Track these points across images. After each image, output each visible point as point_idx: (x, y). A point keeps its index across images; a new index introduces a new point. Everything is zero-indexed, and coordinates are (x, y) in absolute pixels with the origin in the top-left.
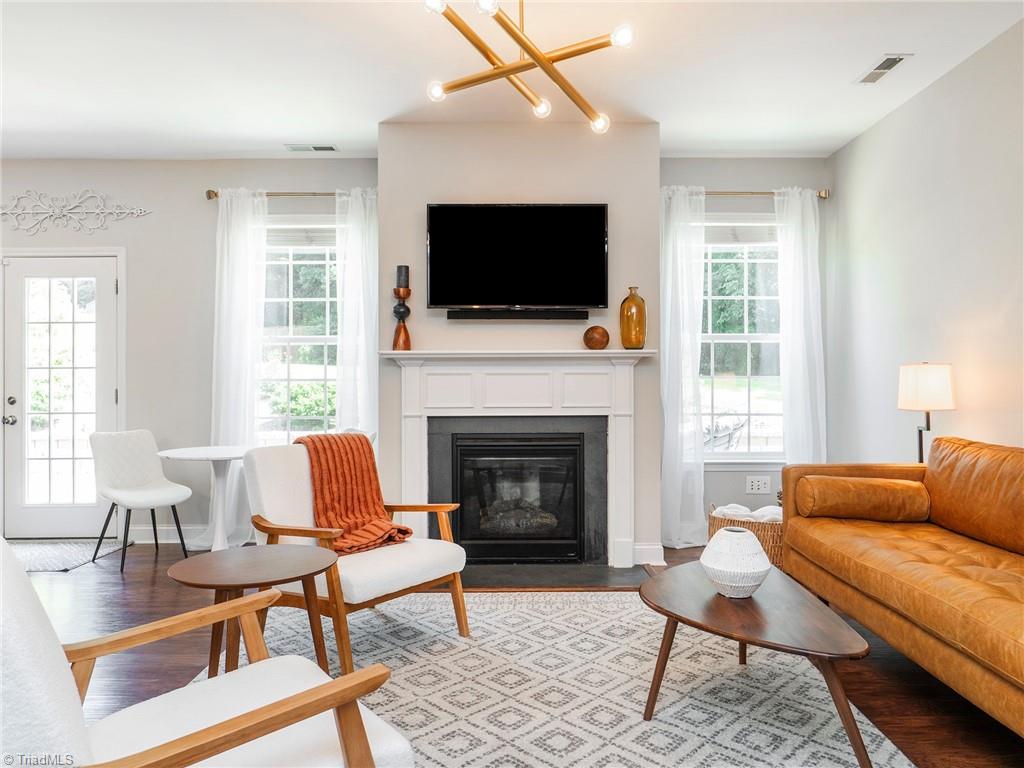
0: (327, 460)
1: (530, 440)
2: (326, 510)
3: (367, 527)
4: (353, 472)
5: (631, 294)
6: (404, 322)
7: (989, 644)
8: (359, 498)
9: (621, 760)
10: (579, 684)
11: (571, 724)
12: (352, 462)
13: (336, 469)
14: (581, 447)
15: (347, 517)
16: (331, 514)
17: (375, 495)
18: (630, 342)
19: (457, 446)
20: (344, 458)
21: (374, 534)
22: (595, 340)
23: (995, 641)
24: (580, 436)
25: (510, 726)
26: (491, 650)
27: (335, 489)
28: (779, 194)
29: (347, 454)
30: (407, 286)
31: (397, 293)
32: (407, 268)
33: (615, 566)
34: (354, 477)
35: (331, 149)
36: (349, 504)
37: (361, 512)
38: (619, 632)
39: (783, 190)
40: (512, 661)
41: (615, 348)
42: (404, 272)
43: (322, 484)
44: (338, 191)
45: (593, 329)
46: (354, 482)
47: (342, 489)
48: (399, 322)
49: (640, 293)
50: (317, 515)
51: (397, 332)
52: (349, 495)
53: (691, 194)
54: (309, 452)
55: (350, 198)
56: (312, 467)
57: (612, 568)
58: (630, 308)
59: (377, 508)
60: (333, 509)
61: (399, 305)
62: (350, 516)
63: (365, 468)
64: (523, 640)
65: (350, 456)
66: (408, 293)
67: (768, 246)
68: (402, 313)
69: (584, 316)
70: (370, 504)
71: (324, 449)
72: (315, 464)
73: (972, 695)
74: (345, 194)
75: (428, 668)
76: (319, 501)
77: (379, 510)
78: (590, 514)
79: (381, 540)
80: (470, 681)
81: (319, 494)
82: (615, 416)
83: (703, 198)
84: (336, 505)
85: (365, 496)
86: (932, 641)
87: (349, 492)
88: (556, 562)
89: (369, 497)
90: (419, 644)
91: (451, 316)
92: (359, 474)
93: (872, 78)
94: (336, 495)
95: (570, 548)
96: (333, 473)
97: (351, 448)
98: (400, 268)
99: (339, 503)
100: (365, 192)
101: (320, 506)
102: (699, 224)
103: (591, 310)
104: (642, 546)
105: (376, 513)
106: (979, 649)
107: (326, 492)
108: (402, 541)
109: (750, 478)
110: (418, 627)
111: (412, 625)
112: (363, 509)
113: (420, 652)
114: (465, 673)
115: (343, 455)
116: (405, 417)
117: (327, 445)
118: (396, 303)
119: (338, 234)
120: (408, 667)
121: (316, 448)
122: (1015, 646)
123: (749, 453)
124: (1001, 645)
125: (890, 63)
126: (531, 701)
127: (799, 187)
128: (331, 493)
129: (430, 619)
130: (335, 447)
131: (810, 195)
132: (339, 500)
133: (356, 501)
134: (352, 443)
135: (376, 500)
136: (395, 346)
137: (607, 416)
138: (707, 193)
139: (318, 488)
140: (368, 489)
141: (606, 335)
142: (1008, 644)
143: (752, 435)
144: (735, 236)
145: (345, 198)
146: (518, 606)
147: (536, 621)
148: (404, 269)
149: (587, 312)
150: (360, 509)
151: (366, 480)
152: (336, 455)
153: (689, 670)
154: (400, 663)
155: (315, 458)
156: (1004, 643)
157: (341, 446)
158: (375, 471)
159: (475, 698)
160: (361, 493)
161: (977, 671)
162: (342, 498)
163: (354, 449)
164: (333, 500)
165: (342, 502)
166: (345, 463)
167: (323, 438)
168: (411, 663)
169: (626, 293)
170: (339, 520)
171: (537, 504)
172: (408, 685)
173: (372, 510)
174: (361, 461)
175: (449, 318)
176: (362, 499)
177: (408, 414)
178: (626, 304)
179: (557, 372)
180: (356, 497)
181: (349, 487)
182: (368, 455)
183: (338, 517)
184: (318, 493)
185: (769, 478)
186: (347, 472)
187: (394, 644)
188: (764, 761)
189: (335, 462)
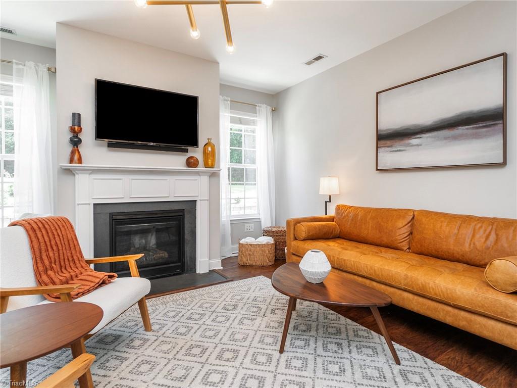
0: (43, 236)
1: (156, 214)
2: (46, 270)
3: (81, 277)
4: (62, 242)
5: (209, 142)
6: (77, 147)
7: (421, 285)
8: (68, 259)
9: (290, 382)
10: (234, 343)
11: (249, 369)
12: (61, 236)
13: (50, 241)
14: (183, 216)
15: (62, 272)
16: (50, 273)
17: (79, 255)
18: (208, 165)
19: (113, 220)
20: (55, 233)
21: (92, 282)
22: (192, 163)
23: (424, 283)
24: (183, 211)
25: (218, 383)
26: (172, 335)
27: (51, 254)
28: (259, 106)
29: (56, 230)
30: (79, 126)
31: (72, 130)
32: (79, 115)
33: (201, 273)
34: (63, 245)
35: (10, 32)
36: (62, 264)
37: (71, 268)
38: (231, 307)
39: (260, 105)
40: (188, 339)
41: (201, 168)
42: (76, 118)
43: (41, 253)
44: (14, 61)
45: (191, 157)
46: (64, 248)
47: (57, 254)
48: (74, 147)
49: (212, 141)
50: (38, 274)
51: (73, 153)
52: (62, 257)
53: (225, 100)
54: (27, 231)
55: (25, 68)
56: (31, 242)
57: (199, 274)
58: (208, 149)
59: (81, 263)
60: (52, 268)
61: (74, 136)
62: (64, 271)
63: (70, 238)
64: (186, 324)
65: (59, 231)
66: (81, 130)
67: (251, 127)
68: (76, 142)
69: (187, 151)
70: (77, 262)
71: (40, 228)
72: (34, 239)
73: (407, 306)
74: (21, 64)
75: (140, 359)
76: (40, 265)
77: (83, 265)
78: (187, 249)
79: (98, 285)
80: (173, 360)
81: (39, 261)
82: (200, 200)
83: (229, 102)
84: (54, 265)
85: (72, 257)
86: (383, 286)
87: (61, 255)
88: (171, 275)
89: (75, 257)
90: (122, 345)
91: (110, 145)
92: (66, 243)
93: (309, 63)
94: (53, 259)
95: (177, 267)
96: (48, 244)
97: (58, 225)
98: (74, 114)
99: (55, 264)
100: (38, 66)
101: (41, 268)
102: (228, 115)
103: (190, 148)
104: (213, 261)
105: (82, 267)
106: (415, 287)
107: (44, 257)
108: (110, 282)
109: (246, 225)
110: (114, 333)
111: (111, 332)
112: (72, 265)
113: (127, 350)
114: (166, 356)
115: (54, 231)
116: (78, 204)
117: (41, 225)
118: (70, 135)
119: (14, 89)
120: (125, 363)
121: (33, 229)
122: (435, 285)
123: (245, 215)
124: (427, 285)
125: (319, 58)
126: (217, 362)
127: (266, 104)
128: (49, 258)
129: (119, 325)
130: (47, 226)
131: (269, 108)
132: (55, 262)
133: (66, 261)
134: (59, 223)
135: (80, 259)
136: (71, 161)
137: (195, 201)
138: (232, 101)
139: (38, 255)
140: (73, 252)
141: (197, 161)
142: (431, 284)
143: (246, 206)
144: (240, 121)
145: (21, 66)
146: (168, 305)
147: (184, 311)
148: (77, 115)
149: (188, 149)
150: (70, 266)
151: (72, 246)
152: (49, 231)
153: (277, 320)
154: (118, 362)
155: (33, 236)
156: (429, 284)
157: (51, 225)
158: (77, 240)
159: (184, 371)
160: (69, 255)
161: (411, 296)
162: (57, 260)
163: (61, 227)
164: (51, 263)
165: (57, 263)
166: (56, 236)
167: (36, 220)
168: (126, 359)
169: (207, 141)
170: (58, 276)
171: (155, 246)
172: (134, 377)
173: (78, 265)
174: (67, 234)
175: (108, 147)
176: (70, 259)
177: (80, 203)
178: (206, 147)
179: (171, 179)
180: (66, 259)
181: (61, 252)
182: (70, 230)
183: (57, 274)
184: (37, 258)
185: (253, 224)
186: (58, 242)
187: (104, 349)
188: (344, 358)
189: (49, 237)
